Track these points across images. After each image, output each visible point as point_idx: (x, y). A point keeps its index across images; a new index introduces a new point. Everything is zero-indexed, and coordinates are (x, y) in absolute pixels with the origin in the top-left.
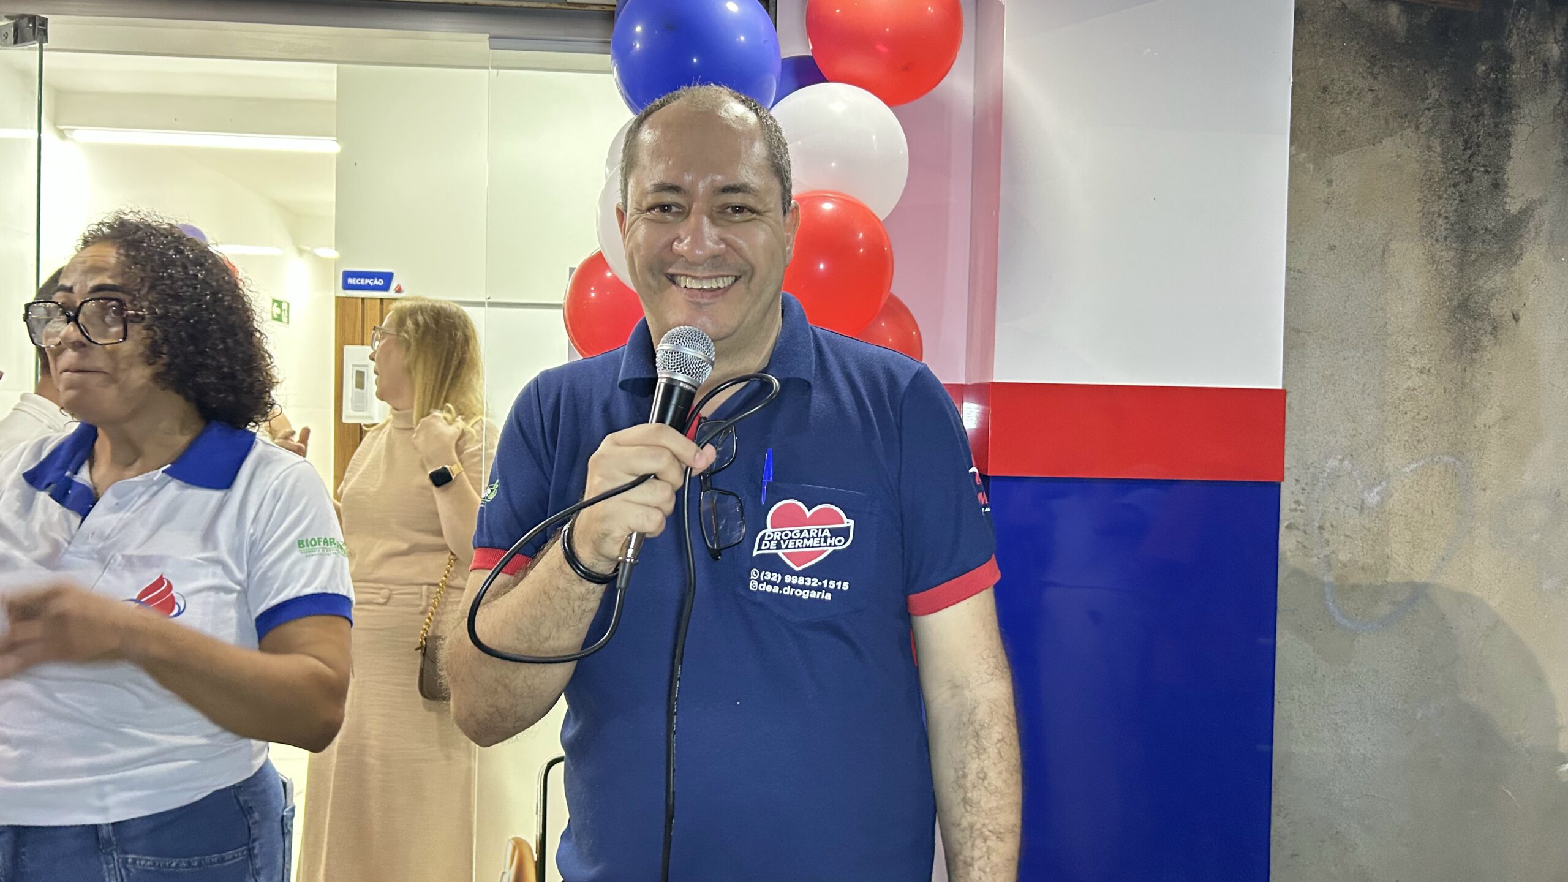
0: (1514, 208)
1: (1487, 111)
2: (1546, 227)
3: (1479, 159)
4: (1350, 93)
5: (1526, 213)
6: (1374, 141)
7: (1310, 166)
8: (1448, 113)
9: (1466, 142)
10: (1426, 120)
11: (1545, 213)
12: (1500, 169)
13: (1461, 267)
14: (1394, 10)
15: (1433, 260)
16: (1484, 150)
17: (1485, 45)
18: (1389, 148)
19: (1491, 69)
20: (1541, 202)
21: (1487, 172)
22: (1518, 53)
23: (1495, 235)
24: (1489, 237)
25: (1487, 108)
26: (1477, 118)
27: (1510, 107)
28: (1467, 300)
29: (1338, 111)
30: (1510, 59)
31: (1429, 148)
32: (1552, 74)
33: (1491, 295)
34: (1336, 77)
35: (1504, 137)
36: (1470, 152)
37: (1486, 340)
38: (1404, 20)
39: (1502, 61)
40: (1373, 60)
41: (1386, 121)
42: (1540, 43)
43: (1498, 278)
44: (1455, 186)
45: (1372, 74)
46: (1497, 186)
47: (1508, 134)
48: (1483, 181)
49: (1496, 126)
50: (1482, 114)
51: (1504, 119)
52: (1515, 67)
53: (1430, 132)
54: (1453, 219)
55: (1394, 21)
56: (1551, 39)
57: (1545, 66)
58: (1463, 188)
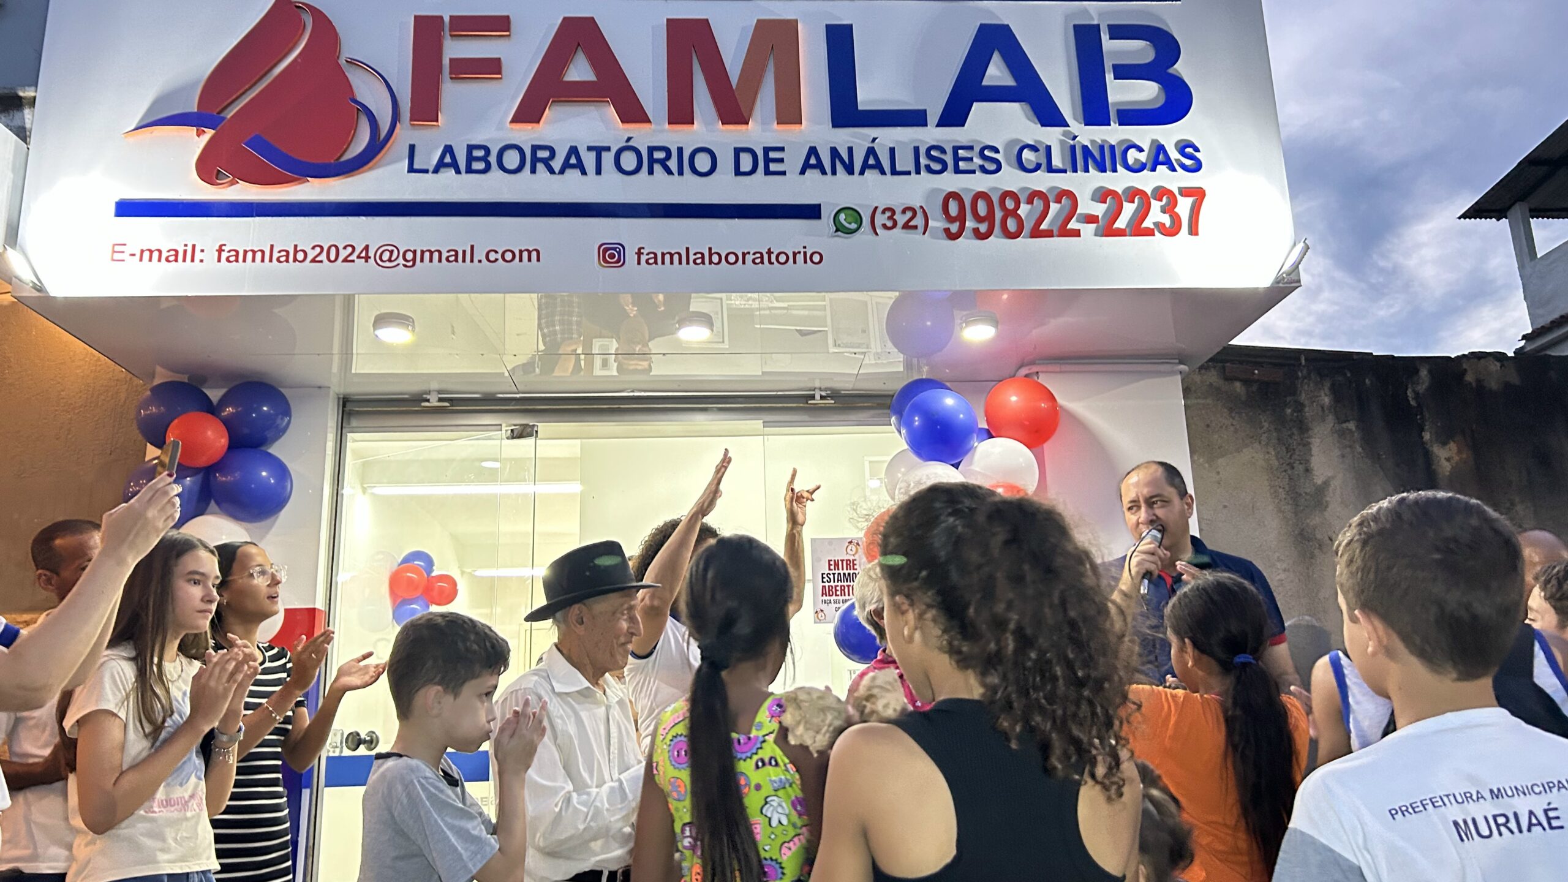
0: (1319, 482)
1: (1296, 432)
2: (1338, 492)
3: (1296, 457)
4: (1221, 427)
5: (1326, 483)
6: (1238, 451)
7: (1207, 465)
8: (1275, 434)
9: (1287, 448)
10: (1264, 437)
11: (1336, 483)
12: (1308, 461)
13: (1296, 514)
14: (1238, 384)
15: (1280, 511)
16: (1297, 453)
17: (1288, 399)
18: (1247, 454)
19: (1294, 411)
20: (1333, 478)
21: (1301, 463)
22: (1306, 402)
23: (1311, 496)
24: (1308, 497)
25: (1295, 431)
26: (1291, 436)
27: (1308, 430)
28: (1303, 530)
29: (1216, 436)
30: (1302, 405)
31: (1268, 453)
32: (1327, 412)
33: (1315, 528)
34: (1213, 418)
35: (1307, 445)
36: (1289, 454)
37: (1317, 552)
38: (1243, 388)
39: (1299, 407)
40: (1231, 410)
41: (1243, 440)
42: (1317, 397)
43: (1317, 518)
44: (1285, 471)
45: (1231, 417)
46: (1307, 470)
47: (1309, 443)
48: (1301, 468)
49: (1302, 440)
50: (1293, 434)
51: (1306, 435)
52: (1307, 409)
53: (1267, 444)
54: (1287, 488)
55: (1238, 390)
56: (1323, 395)
57: (1323, 408)
58: (1290, 472)
